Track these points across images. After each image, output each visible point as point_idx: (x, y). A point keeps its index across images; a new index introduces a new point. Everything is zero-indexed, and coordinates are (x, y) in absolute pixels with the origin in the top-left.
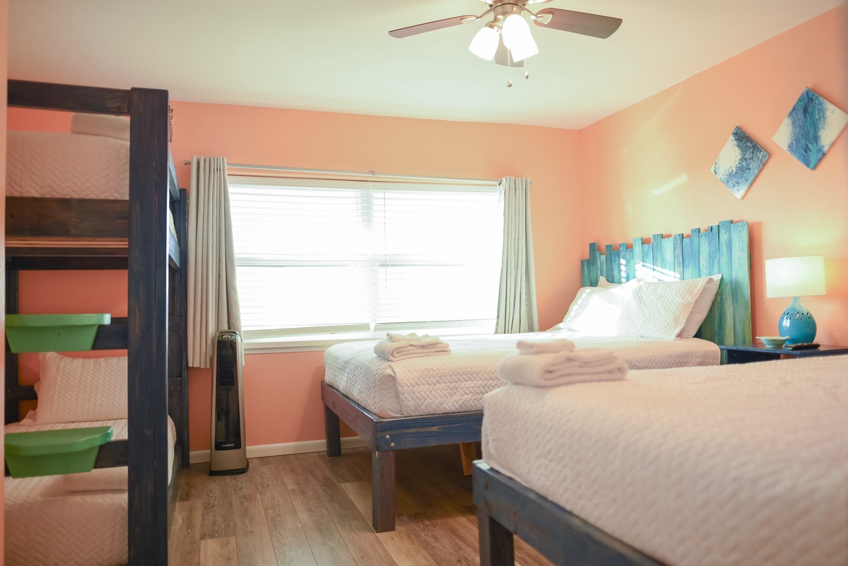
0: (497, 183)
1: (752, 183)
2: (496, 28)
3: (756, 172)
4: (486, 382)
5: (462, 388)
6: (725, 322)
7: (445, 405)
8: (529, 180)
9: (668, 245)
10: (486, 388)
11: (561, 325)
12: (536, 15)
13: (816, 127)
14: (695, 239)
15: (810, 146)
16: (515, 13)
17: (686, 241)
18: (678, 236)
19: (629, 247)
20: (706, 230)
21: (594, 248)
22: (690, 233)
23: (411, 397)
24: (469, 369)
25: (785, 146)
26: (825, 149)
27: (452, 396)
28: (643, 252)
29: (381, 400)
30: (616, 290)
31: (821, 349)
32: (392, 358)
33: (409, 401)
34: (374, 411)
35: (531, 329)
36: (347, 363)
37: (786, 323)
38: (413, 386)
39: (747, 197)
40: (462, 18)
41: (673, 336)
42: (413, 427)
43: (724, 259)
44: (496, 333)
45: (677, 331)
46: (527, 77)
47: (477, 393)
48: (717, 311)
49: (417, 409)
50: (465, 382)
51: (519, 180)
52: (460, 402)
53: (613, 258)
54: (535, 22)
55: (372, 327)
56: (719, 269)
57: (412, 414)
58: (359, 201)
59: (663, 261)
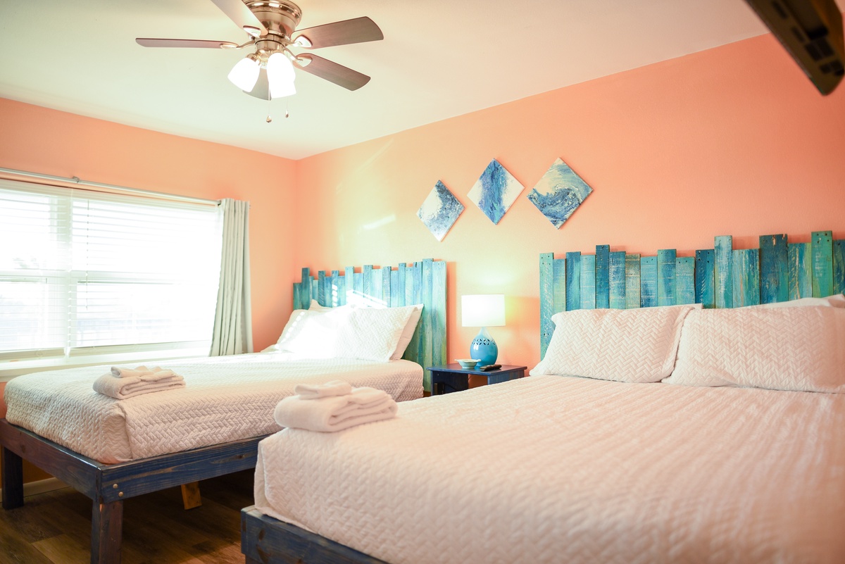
0: (216, 204)
1: (450, 229)
2: (258, 61)
3: (453, 220)
4: (225, 414)
5: (199, 424)
6: (425, 345)
7: (181, 443)
8: (249, 204)
9: (378, 276)
10: (225, 420)
11: (276, 346)
12: (296, 57)
13: (499, 190)
14: (402, 272)
15: (495, 205)
16: (279, 52)
17: (394, 273)
18: (387, 269)
19: (341, 274)
20: (411, 265)
21: (306, 272)
22: (397, 266)
23: (144, 438)
24: (207, 403)
25: (477, 203)
26: (506, 210)
27: (189, 433)
28: (354, 280)
29: (105, 445)
30: (328, 313)
31: (503, 369)
32: (120, 396)
33: (141, 443)
34: (95, 457)
35: (245, 351)
36: (49, 400)
37: (476, 347)
38: (147, 426)
39: (445, 240)
40: (222, 43)
41: (387, 359)
42: (145, 471)
43: (426, 292)
44: (210, 355)
45: (390, 354)
46: (287, 116)
47: (215, 427)
48: (418, 335)
49: (150, 451)
50: (203, 417)
51: (238, 203)
52: (198, 439)
53: (325, 285)
54: (294, 63)
55: (67, 351)
56: (422, 300)
57: (144, 456)
58: (55, 208)
59: (372, 289)
